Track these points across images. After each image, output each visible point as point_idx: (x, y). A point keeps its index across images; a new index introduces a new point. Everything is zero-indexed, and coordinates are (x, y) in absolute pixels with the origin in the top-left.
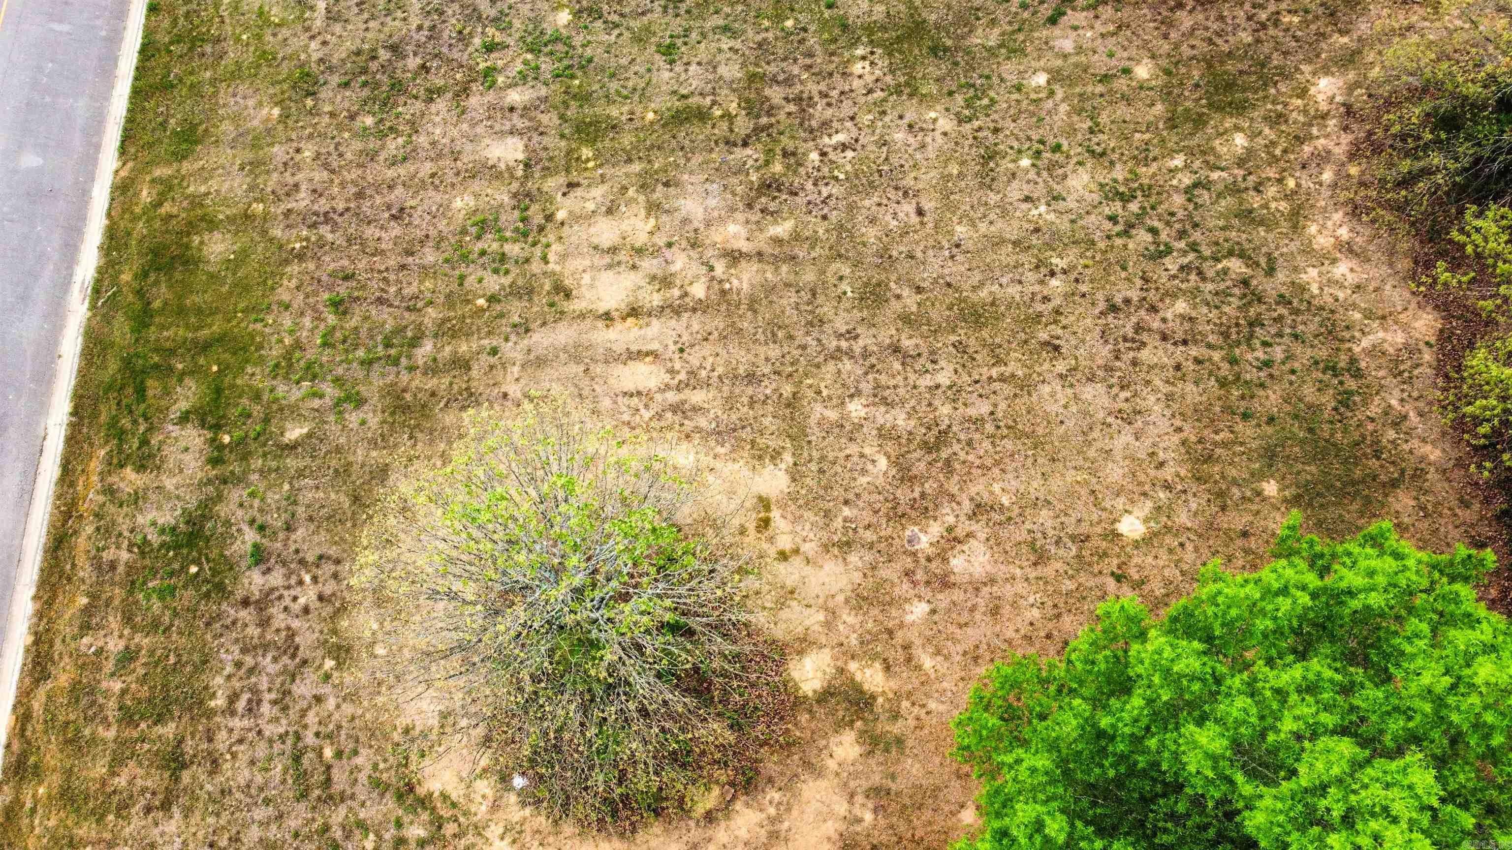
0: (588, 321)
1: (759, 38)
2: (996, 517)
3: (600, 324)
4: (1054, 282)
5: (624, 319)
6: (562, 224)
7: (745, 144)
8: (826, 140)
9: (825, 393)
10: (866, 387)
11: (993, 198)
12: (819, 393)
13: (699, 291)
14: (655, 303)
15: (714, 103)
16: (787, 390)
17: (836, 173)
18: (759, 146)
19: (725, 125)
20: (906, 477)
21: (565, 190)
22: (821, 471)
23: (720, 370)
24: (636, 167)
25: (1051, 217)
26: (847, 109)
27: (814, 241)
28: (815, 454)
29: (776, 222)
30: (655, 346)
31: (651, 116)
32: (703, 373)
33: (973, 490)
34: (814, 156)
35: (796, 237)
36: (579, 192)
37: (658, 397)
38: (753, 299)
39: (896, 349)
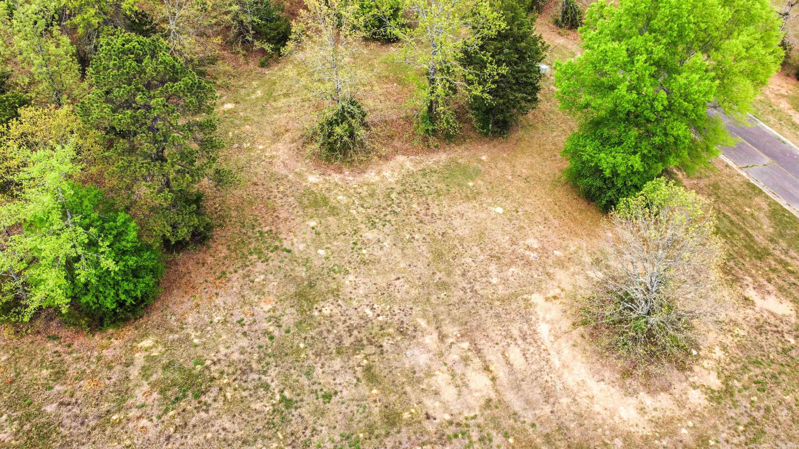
0: (499, 388)
1: (313, 357)
3: (498, 382)
4: (417, 237)
5: (491, 372)
6: (452, 415)
7: (381, 346)
8: (370, 316)
9: (492, 291)
10: (484, 280)
11: (383, 259)
12: (494, 293)
13: (466, 345)
14: (478, 360)
15: (359, 365)
16: (498, 303)
17: (387, 309)
18: (380, 340)
19: (372, 358)
20: (513, 263)
21: (432, 419)
22: (525, 286)
23: (499, 328)
24: (408, 389)
25: (388, 241)
26: (351, 312)
27: (424, 310)
28: (519, 289)
29: (420, 325)
30: (499, 355)
31: (375, 391)
32: (504, 333)
33: (507, 246)
34: (380, 318)
35: (424, 316)
36: (431, 412)
37: (522, 346)
38: (461, 324)
39: (463, 275)
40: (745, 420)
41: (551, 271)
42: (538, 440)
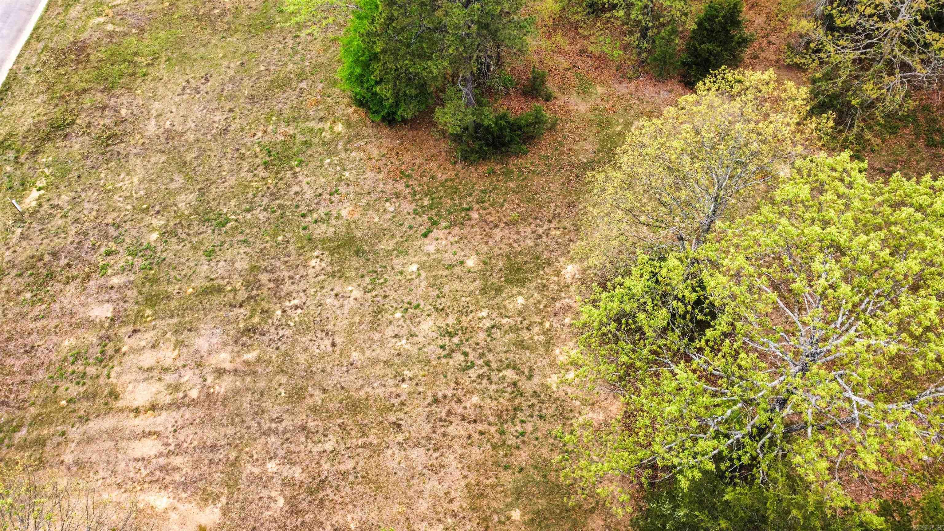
0: (125, 414)
1: (262, 246)
3: (132, 415)
4: (404, 386)
5: (146, 412)
6: (124, 354)
7: (241, 306)
8: (287, 303)
9: (255, 456)
10: (281, 453)
11: (377, 336)
12: (251, 457)
13: (194, 394)
14: (166, 402)
15: (228, 283)
16: (233, 455)
17: (289, 322)
18: (249, 307)
19: (231, 296)
20: (294, 511)
21: (130, 334)
22: (243, 508)
23: (195, 443)
24: (175, 320)
25: (408, 347)
26: (303, 285)
27: (269, 362)
28: (241, 497)
29: (249, 352)
30: (160, 429)
31: (190, 291)
32: (185, 445)
34: (279, 313)
35: (259, 360)
36: (138, 335)
37: (154, 461)
38: (225, 398)
39: (304, 428)
42: (45, 432)
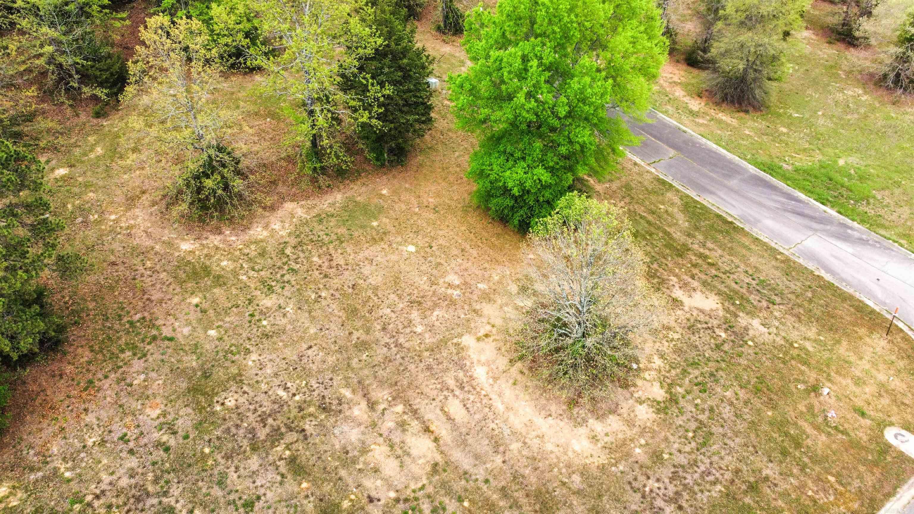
0: (443, 448)
1: (223, 461)
2: (433, 279)
3: (441, 442)
4: (323, 294)
5: (432, 432)
6: (397, 491)
7: (303, 430)
8: (285, 397)
9: (419, 341)
10: (408, 330)
11: (289, 327)
12: (421, 343)
13: (400, 408)
14: (416, 422)
15: (281, 459)
16: (426, 354)
17: (303, 385)
18: (301, 424)
19: (294, 446)
20: (436, 305)
21: (376, 502)
22: (453, 329)
23: (433, 381)
24: (343, 473)
25: (291, 306)
26: (261, 397)
27: (346, 378)
28: (447, 333)
29: (344, 396)
30: (438, 411)
31: (305, 485)
32: (439, 386)
33: (427, 288)
34: (297, 398)
35: (347, 386)
36: (373, 494)
37: (461, 397)
38: (391, 385)
39: (384, 329)
40: (693, 425)
41: (478, 307)
42: (495, 496)
